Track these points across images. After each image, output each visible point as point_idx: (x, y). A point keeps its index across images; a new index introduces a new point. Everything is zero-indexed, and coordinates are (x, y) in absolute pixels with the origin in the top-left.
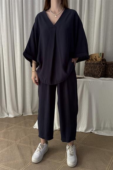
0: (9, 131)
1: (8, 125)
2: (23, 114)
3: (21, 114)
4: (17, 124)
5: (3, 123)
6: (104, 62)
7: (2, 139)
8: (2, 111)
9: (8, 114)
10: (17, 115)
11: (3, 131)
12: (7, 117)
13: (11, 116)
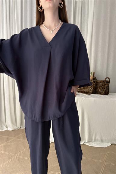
0: (9, 144)
1: (7, 138)
2: (21, 127)
3: (19, 127)
4: (16, 137)
5: (3, 136)
6: (94, 81)
7: (3, 152)
8: (1, 124)
9: (7, 127)
10: (16, 128)
11: (3, 144)
12: (6, 131)
13: (10, 129)
